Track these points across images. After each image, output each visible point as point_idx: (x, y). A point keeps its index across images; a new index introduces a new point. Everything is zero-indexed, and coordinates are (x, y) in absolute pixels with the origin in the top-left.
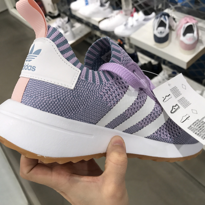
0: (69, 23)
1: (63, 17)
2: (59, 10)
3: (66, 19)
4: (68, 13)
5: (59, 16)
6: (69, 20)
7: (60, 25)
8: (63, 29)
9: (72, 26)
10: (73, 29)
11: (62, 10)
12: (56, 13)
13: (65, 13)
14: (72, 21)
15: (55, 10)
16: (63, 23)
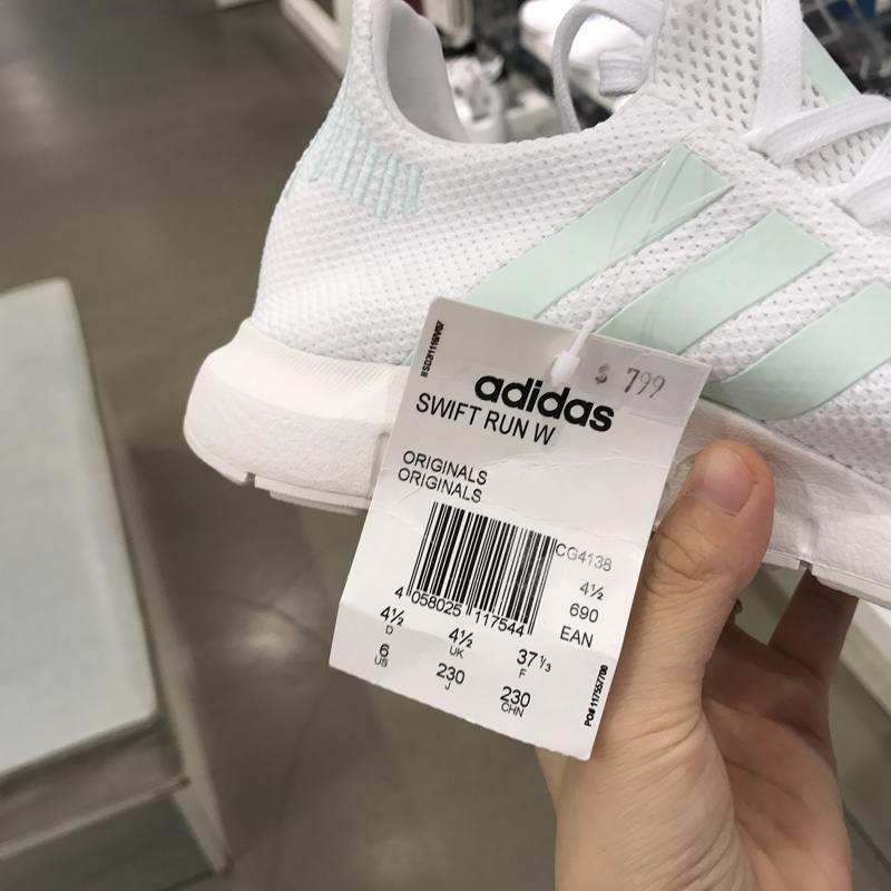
0: (504, 85)
1: (483, 60)
2: (476, 29)
3: (495, 66)
4: (508, 46)
5: (469, 50)
6: (504, 75)
7: (463, 87)
8: (472, 103)
9: (512, 102)
10: (514, 115)
11: (488, 30)
12: (462, 37)
13: (496, 46)
14: (516, 79)
15: (462, 22)
16: (476, 82)
